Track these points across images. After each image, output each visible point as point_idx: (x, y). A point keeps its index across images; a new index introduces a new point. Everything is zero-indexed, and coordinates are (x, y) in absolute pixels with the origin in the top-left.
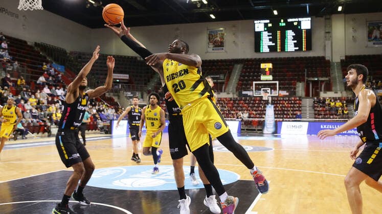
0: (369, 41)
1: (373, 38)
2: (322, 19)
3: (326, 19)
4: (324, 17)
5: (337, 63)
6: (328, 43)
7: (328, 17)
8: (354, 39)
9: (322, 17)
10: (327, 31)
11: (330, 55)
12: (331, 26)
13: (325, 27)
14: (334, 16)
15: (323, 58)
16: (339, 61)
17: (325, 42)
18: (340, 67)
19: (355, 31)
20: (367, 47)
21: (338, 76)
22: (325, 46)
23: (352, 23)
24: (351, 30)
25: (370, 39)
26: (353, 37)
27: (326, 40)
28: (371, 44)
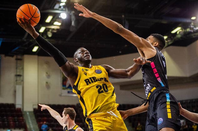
0: (64, 89)
1: (67, 86)
2: (13, 59)
3: (17, 59)
4: (15, 57)
5: (30, 112)
6: (19, 88)
7: (19, 57)
8: (48, 86)
9: (13, 56)
10: (18, 74)
11: (21, 103)
12: (23, 69)
13: (17, 68)
14: (26, 57)
15: (13, 106)
16: (32, 110)
17: (15, 87)
18: (34, 118)
19: (49, 76)
20: (60, 95)
21: (34, 128)
22: (15, 91)
23: (45, 66)
24: (44, 75)
25: (64, 87)
26: (47, 83)
27: (17, 84)
28: (65, 92)
